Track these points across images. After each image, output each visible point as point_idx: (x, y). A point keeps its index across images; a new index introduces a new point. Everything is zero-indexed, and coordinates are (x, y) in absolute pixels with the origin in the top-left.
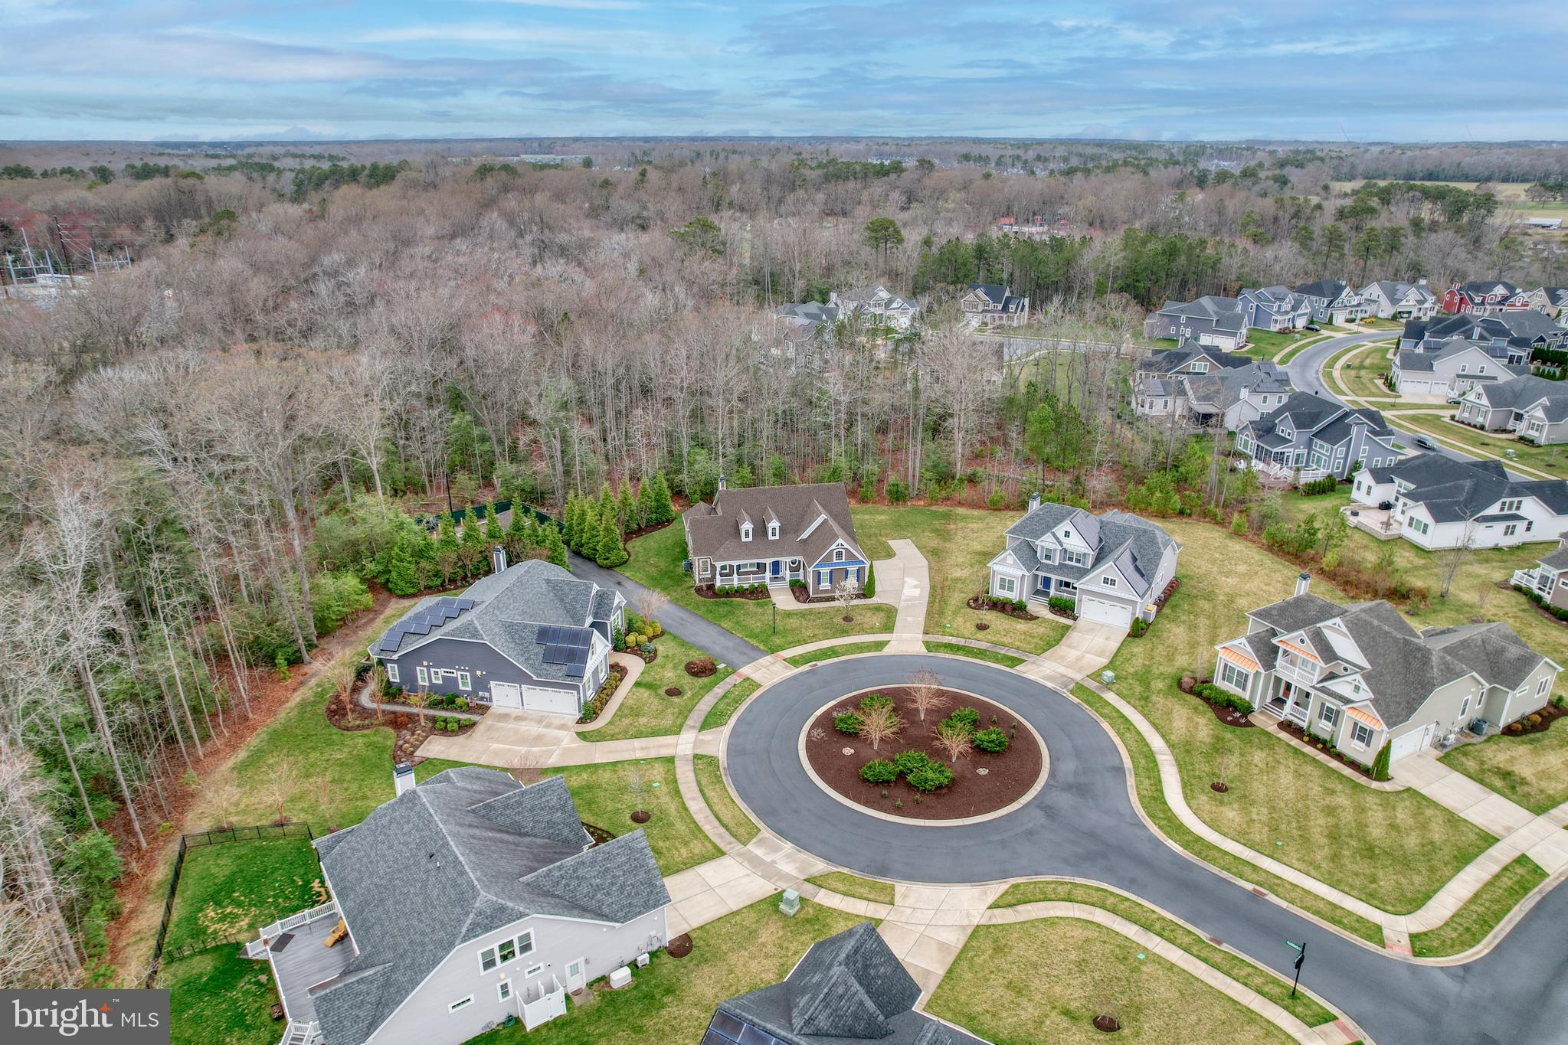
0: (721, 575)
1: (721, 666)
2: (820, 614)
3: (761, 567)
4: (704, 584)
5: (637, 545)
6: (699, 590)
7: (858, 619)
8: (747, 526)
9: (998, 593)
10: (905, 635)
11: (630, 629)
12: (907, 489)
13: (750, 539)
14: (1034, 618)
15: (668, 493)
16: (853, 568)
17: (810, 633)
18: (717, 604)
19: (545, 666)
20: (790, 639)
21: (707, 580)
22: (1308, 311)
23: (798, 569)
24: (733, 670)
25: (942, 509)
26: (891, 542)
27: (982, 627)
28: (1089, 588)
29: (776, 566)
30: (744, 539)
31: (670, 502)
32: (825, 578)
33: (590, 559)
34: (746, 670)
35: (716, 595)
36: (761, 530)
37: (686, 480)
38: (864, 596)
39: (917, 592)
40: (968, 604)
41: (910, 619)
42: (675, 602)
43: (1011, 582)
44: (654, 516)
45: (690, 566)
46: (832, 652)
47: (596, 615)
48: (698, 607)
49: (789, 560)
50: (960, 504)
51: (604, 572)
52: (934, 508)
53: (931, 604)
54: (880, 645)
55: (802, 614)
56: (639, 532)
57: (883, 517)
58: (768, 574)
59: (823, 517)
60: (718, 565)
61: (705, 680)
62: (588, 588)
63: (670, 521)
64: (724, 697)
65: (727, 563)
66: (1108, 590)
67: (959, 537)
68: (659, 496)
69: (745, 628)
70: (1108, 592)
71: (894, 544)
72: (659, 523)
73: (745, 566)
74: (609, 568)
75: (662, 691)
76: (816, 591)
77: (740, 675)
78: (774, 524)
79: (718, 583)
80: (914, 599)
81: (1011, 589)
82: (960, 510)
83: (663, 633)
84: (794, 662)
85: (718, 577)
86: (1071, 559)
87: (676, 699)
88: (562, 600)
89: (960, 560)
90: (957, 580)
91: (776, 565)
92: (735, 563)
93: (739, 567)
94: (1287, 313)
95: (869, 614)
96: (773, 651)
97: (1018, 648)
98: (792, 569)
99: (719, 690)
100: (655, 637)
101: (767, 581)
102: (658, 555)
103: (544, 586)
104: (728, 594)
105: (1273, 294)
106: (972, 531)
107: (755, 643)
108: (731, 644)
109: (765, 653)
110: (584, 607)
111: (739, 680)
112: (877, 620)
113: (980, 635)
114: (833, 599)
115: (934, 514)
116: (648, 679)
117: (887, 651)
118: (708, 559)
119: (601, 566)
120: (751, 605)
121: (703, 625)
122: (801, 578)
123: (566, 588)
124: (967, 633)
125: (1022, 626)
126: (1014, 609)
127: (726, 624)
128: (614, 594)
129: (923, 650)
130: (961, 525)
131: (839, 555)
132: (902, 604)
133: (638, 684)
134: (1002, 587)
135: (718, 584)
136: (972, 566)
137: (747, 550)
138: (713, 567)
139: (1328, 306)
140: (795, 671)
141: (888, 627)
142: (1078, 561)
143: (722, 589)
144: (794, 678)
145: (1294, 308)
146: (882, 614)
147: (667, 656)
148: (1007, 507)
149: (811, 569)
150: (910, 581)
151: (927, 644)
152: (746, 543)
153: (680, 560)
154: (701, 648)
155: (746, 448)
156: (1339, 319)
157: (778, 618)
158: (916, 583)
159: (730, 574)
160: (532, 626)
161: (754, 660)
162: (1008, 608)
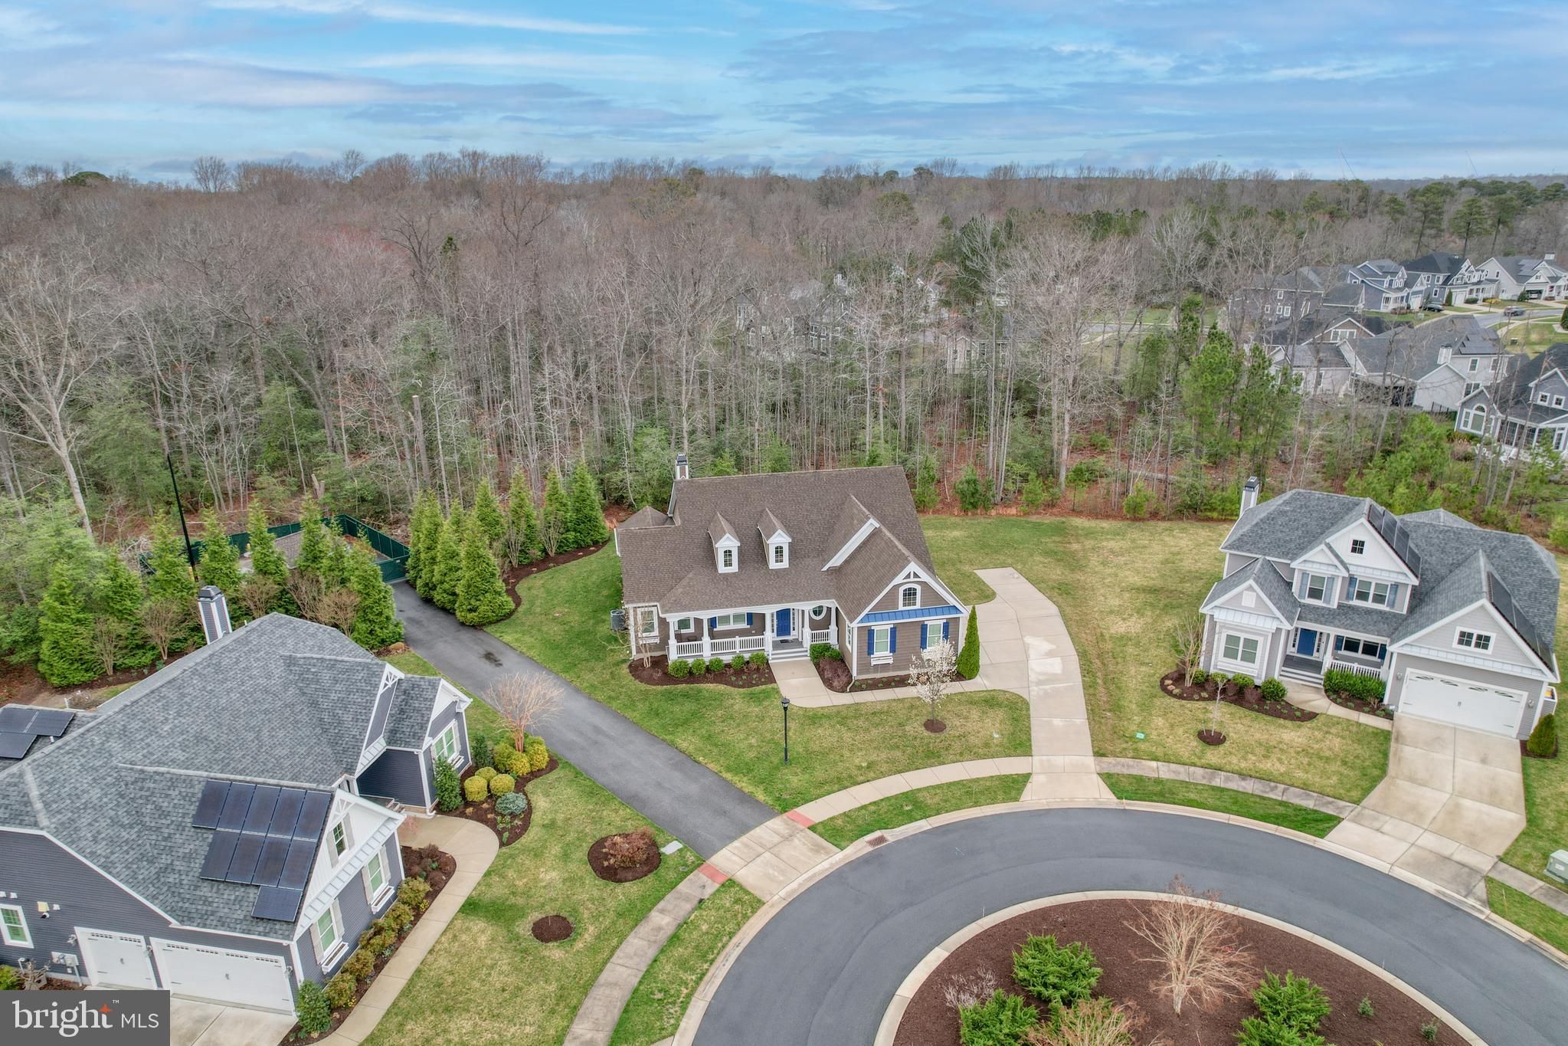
0: (679, 638)
1: (671, 848)
2: (877, 715)
3: (756, 622)
4: (646, 655)
5: (532, 587)
6: (636, 668)
7: (954, 723)
8: (727, 543)
9: (1221, 665)
10: (1059, 760)
11: (481, 757)
12: (988, 488)
13: (734, 568)
14: (1311, 716)
15: (596, 497)
16: (935, 622)
17: (860, 760)
18: (670, 697)
19: (206, 890)
20: (820, 774)
21: (656, 647)
22: (1423, 288)
23: (826, 623)
24: (699, 855)
25: (1048, 519)
26: (982, 574)
27: (1211, 739)
28: (1423, 653)
29: (784, 620)
30: (722, 569)
31: (600, 514)
32: (882, 642)
33: (447, 611)
34: (727, 859)
35: (668, 678)
36: (754, 551)
37: (629, 477)
38: (959, 676)
39: (1055, 666)
40: (1164, 688)
41: (1058, 722)
42: (589, 694)
43: (1251, 644)
44: (571, 535)
45: (622, 622)
46: (910, 806)
47: (392, 737)
48: (632, 704)
49: (809, 606)
50: (1075, 512)
51: (466, 635)
52: (1034, 518)
53: (1089, 688)
54: (1013, 786)
55: (840, 717)
56: (545, 561)
57: (956, 533)
58: (770, 636)
59: (872, 524)
60: (673, 619)
61: (631, 890)
62: (374, 675)
63: (598, 544)
64: (674, 939)
65: (691, 615)
66: (1471, 657)
67: (1094, 561)
68: (582, 499)
69: (725, 749)
70: (1470, 662)
71: (989, 576)
72: (580, 548)
73: (725, 619)
74: (477, 627)
75: (524, 928)
76: (865, 667)
77: (713, 874)
78: (780, 539)
79: (673, 653)
80: (1052, 679)
81: (1249, 657)
82: (1078, 522)
83: (553, 764)
84: (835, 832)
85: (673, 642)
86: (1363, 596)
87: (554, 952)
88: (314, 704)
89: (1115, 602)
90: (1123, 640)
91: (784, 617)
92: (705, 615)
93: (713, 622)
94: (1400, 289)
95: (975, 714)
96: (785, 805)
97: (1305, 787)
98: (814, 625)
99: (662, 919)
100: (535, 774)
101: (768, 648)
102: (570, 601)
103: (278, 670)
104: (691, 675)
105: (1381, 268)
106: (1112, 551)
107: (745, 785)
108: (693, 789)
109: (768, 813)
110: (361, 719)
111: (712, 887)
112: (993, 727)
113: (1213, 755)
114: (902, 682)
115: (1037, 526)
116: (498, 890)
117: (1033, 798)
118: (657, 610)
119: (463, 624)
120: (735, 697)
121: (639, 743)
122: (833, 641)
123: (326, 676)
124: (1185, 753)
125: (1291, 734)
126: (1263, 698)
127: (686, 741)
128: (434, 687)
129: (1106, 797)
130: (1089, 543)
131: (910, 594)
132: (1034, 689)
133: (471, 907)
134: (1230, 653)
135: (673, 656)
136: (1140, 612)
137: (728, 590)
138: (663, 623)
139: (1445, 282)
140: (839, 857)
141: (1020, 743)
142: (1379, 599)
143: (681, 666)
144: (837, 877)
145: (1408, 284)
146: (1000, 714)
147: (551, 826)
148: (1155, 515)
149: (855, 625)
150: (1037, 645)
151: (1110, 780)
152: (726, 576)
153: (606, 610)
154: (631, 801)
155: (730, 431)
156: (1459, 300)
157: (792, 725)
158: (1047, 646)
159: (696, 637)
160: (189, 781)
161: (744, 829)
162: (1251, 696)
